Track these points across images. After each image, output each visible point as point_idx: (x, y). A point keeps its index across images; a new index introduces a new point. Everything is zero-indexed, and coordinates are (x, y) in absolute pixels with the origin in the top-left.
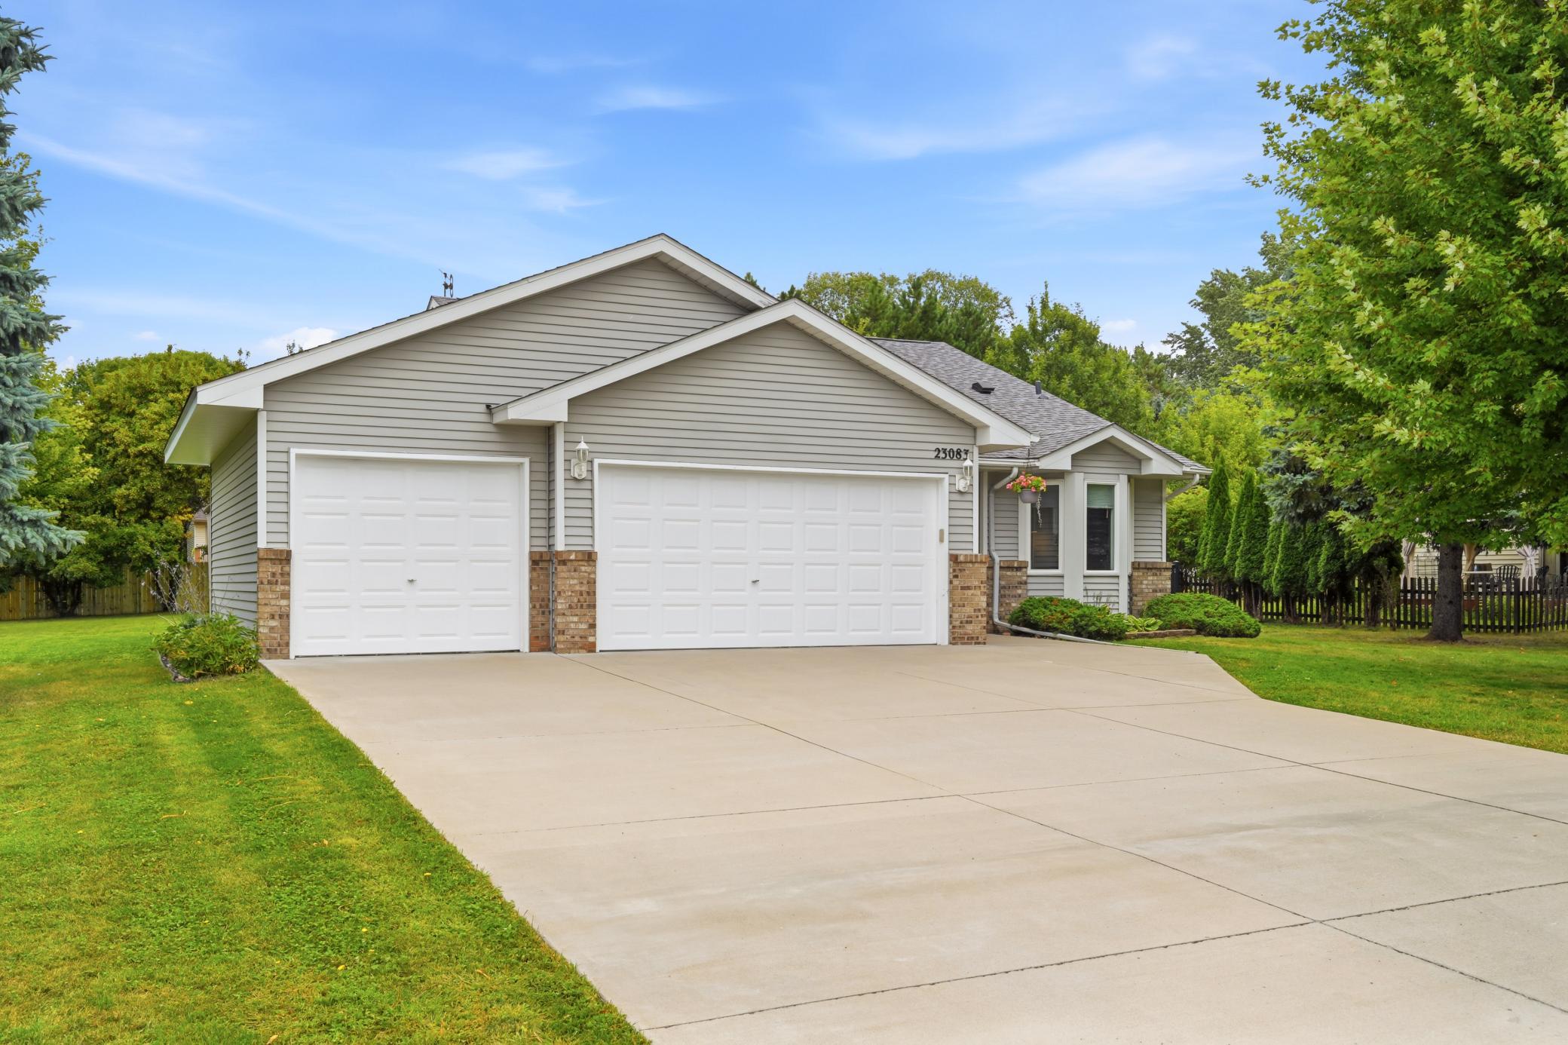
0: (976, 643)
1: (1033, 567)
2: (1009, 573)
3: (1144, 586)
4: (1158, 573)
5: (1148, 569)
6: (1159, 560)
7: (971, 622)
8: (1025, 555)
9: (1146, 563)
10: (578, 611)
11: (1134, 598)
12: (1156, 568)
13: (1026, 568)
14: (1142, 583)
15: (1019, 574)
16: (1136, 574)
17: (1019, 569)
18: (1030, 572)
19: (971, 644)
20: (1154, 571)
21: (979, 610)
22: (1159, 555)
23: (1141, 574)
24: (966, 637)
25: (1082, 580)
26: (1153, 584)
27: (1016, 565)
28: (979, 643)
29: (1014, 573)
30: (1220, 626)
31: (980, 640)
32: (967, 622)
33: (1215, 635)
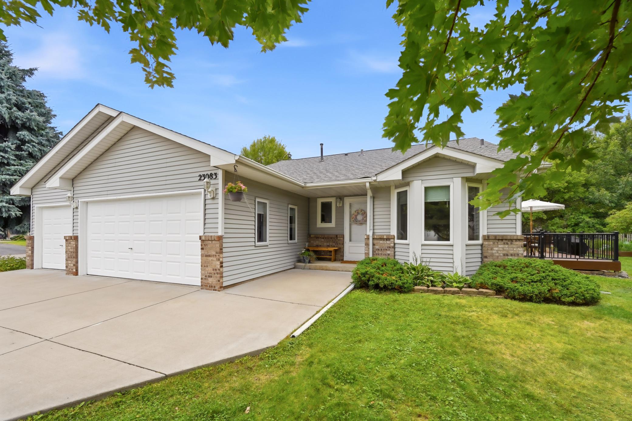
0: (214, 290)
1: (398, 239)
2: (381, 242)
3: (494, 252)
4: (509, 243)
5: (499, 240)
6: (514, 234)
7: (211, 277)
8: (394, 232)
9: (496, 236)
10: (70, 259)
11: (485, 260)
12: (506, 240)
13: (394, 239)
14: (492, 249)
15: (388, 242)
16: (486, 243)
17: (388, 239)
18: (397, 241)
19: (211, 290)
20: (504, 241)
21: (216, 270)
22: (514, 230)
23: (491, 243)
24: (208, 285)
25: (420, 247)
26: (504, 250)
27: (385, 237)
28: (216, 290)
29: (385, 242)
30: (519, 292)
31: (216, 288)
32: (209, 277)
33: (514, 298)
